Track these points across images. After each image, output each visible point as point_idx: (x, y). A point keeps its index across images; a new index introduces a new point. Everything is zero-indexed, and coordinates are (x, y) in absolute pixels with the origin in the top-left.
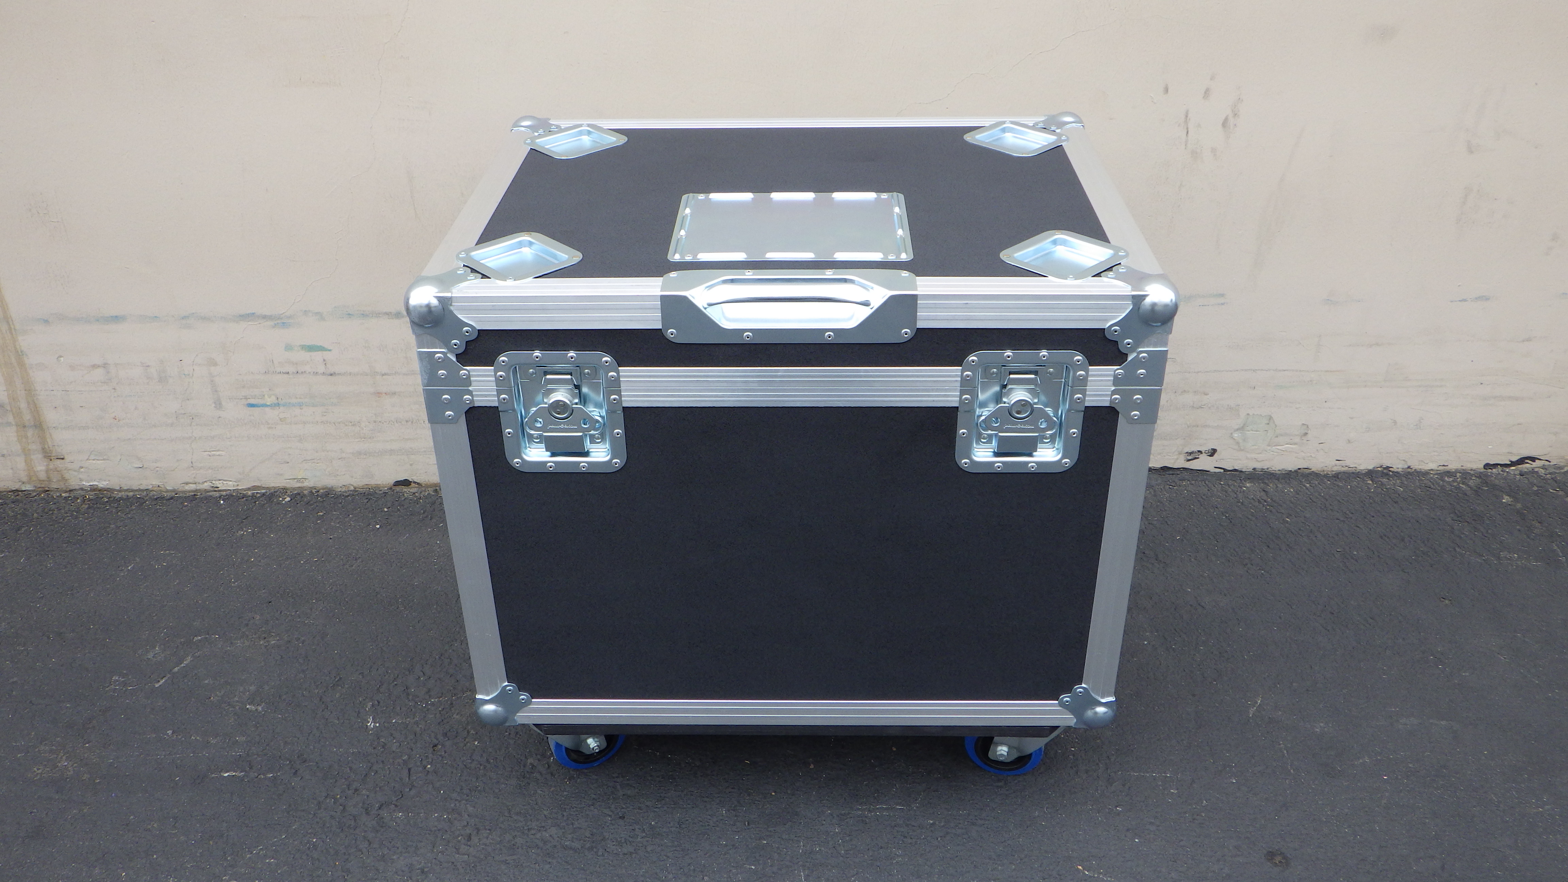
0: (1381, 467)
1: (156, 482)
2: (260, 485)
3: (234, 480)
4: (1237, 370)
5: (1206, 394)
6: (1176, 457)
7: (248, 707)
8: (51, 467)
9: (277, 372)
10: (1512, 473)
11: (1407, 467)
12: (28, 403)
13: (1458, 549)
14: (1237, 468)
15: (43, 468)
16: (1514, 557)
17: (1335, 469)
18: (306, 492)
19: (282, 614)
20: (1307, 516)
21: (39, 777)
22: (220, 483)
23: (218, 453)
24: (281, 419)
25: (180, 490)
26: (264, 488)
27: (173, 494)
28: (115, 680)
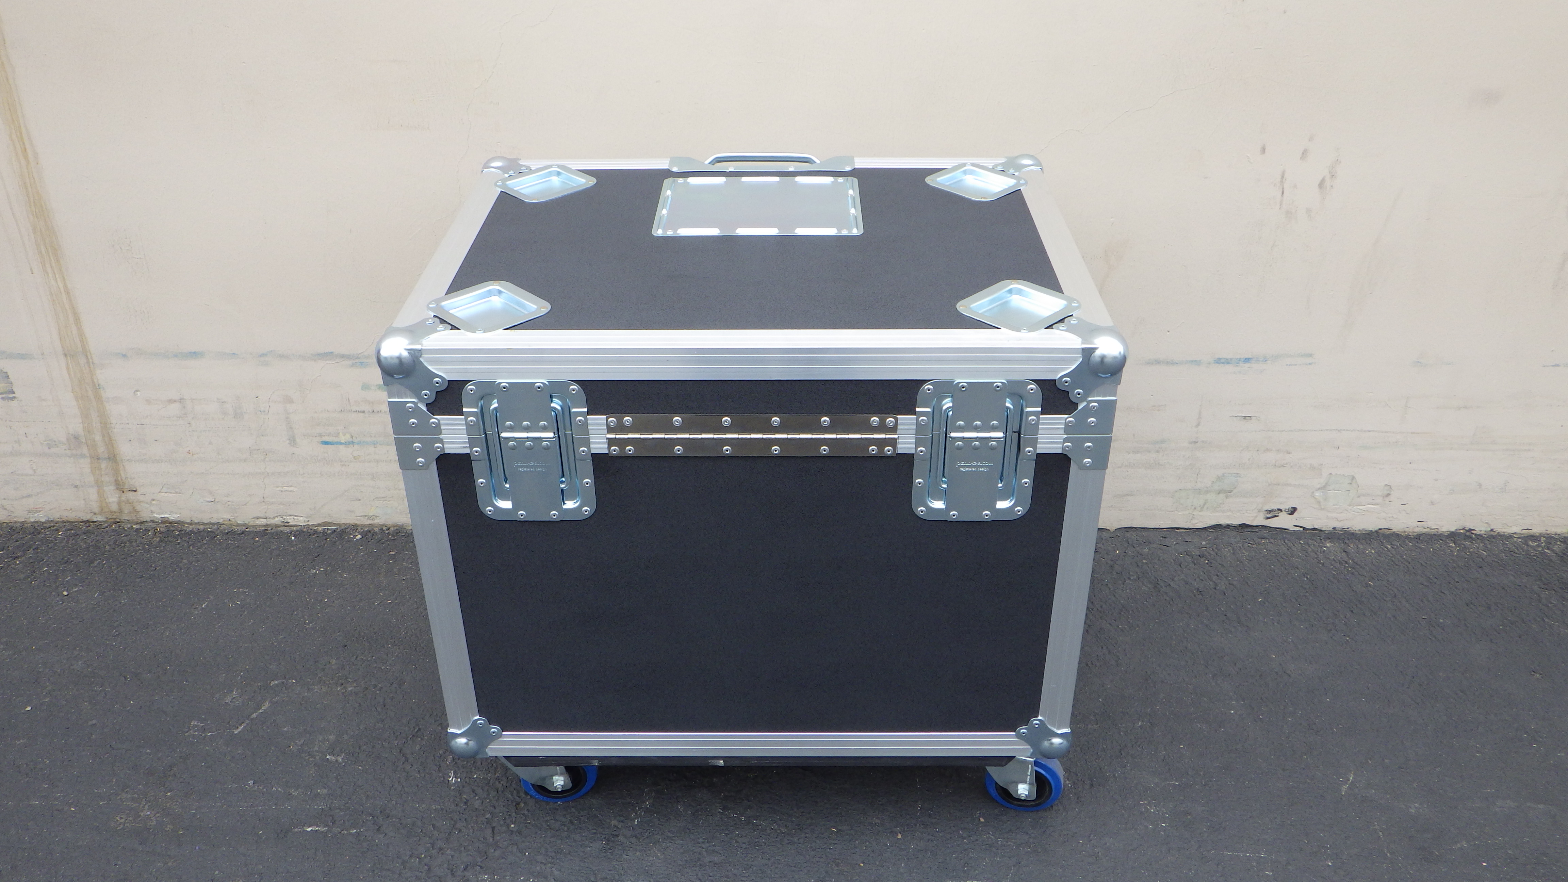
0: (1464, 529)
1: (226, 516)
2: (331, 522)
3: (305, 516)
4: (1322, 430)
5: (1289, 453)
6: (1255, 515)
7: (328, 757)
8: (123, 499)
9: (353, 410)
11: (1490, 529)
12: (103, 436)
13: (1546, 620)
14: (1316, 527)
15: (115, 500)
17: (1418, 530)
18: (376, 530)
19: (358, 659)
20: (1391, 579)
21: (121, 826)
22: (291, 519)
23: (290, 489)
24: (354, 457)
25: (250, 524)
26: (334, 524)
27: (244, 529)
28: (193, 725)
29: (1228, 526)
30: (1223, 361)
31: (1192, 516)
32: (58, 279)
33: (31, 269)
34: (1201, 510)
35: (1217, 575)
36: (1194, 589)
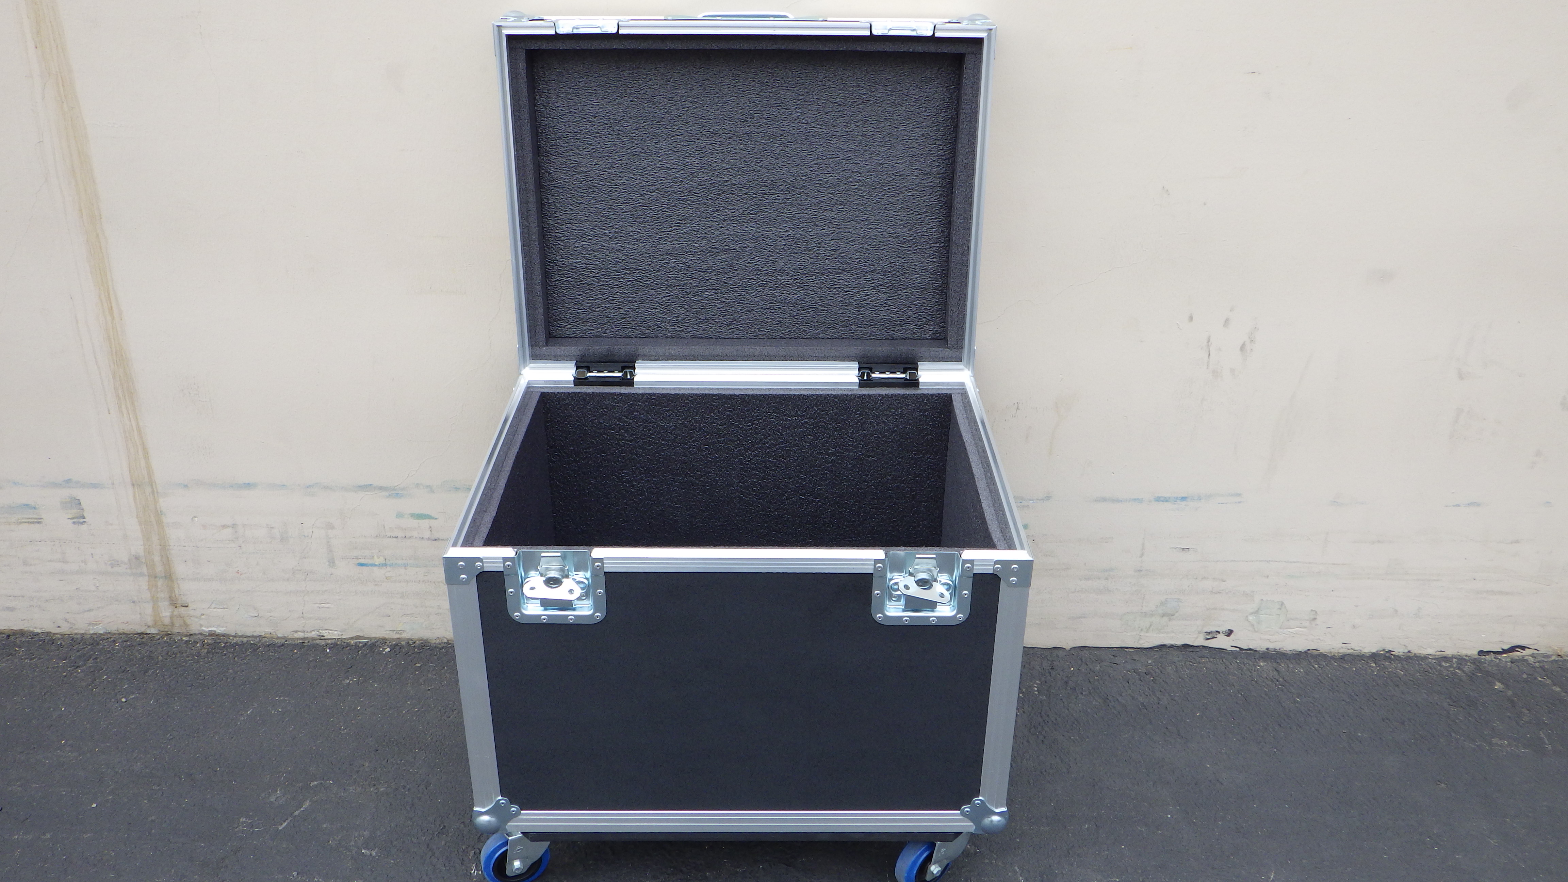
0: (1384, 650)
1: (268, 630)
2: (362, 635)
3: (339, 630)
4: (1252, 561)
5: (1224, 581)
6: (1196, 636)
7: (363, 851)
8: (176, 613)
9: (387, 536)
10: (1504, 660)
11: (1407, 651)
12: (162, 557)
13: (1453, 735)
14: (1251, 648)
15: (168, 614)
16: (1504, 744)
17: (1341, 651)
18: (403, 643)
19: (389, 762)
20: (1316, 696)
22: (326, 633)
23: (327, 606)
24: (386, 578)
25: (289, 637)
26: (366, 638)
27: (283, 641)
28: (242, 821)
29: (1172, 646)
30: (1162, 499)
31: (1139, 636)
32: (132, 419)
33: (109, 411)
34: (1147, 631)
35: (1161, 691)
36: (1139, 704)
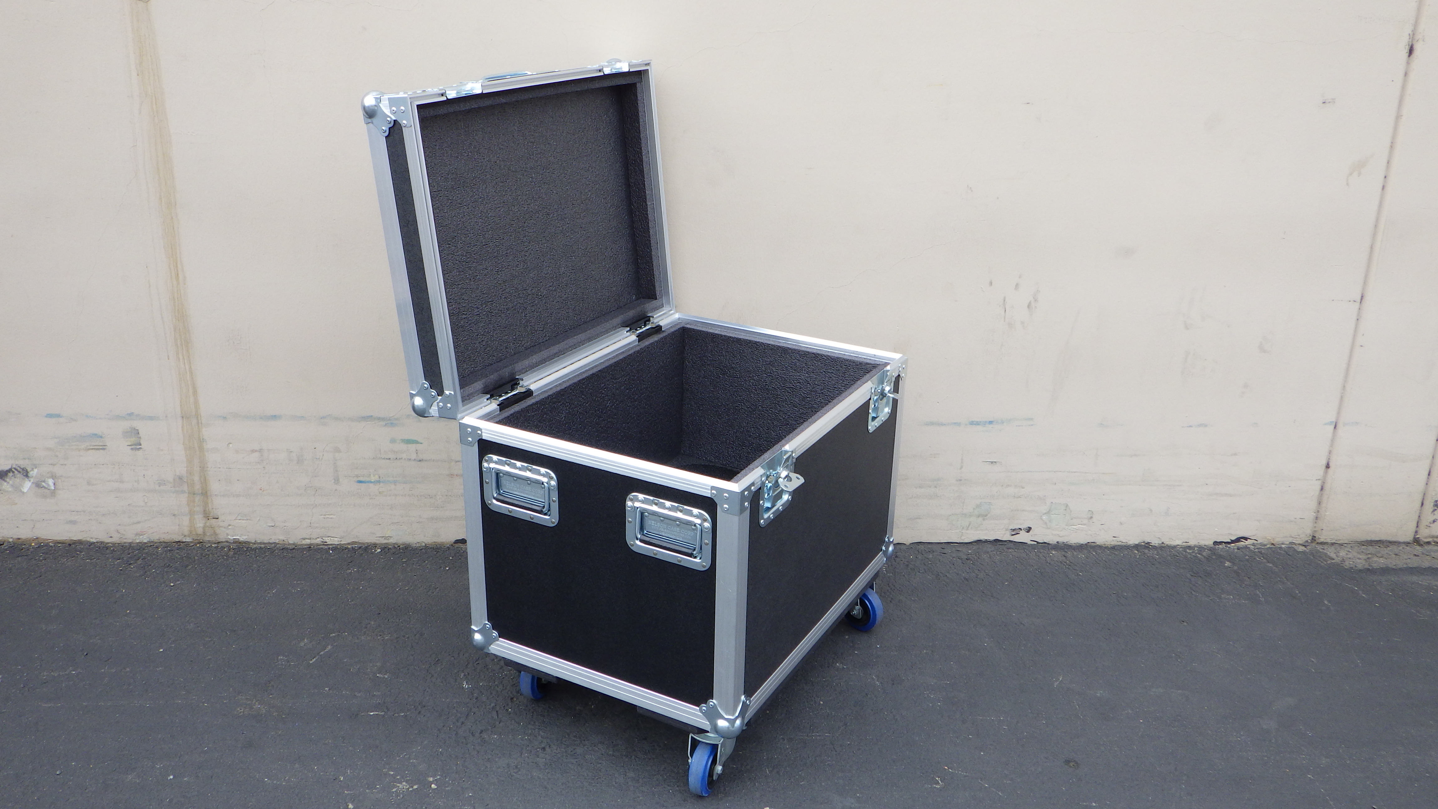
0: (1144, 542)
1: (282, 538)
2: (357, 541)
4: (1043, 472)
5: (1023, 488)
6: (1004, 533)
7: (378, 675)
8: (207, 524)
9: (382, 458)
10: (1232, 548)
11: (1161, 543)
12: (201, 477)
13: (1193, 593)
14: (1045, 541)
15: (202, 525)
16: (1231, 598)
17: (1113, 543)
19: (390, 621)
20: (1094, 571)
21: (242, 714)
22: (328, 539)
23: (331, 516)
24: (380, 492)
25: (298, 544)
26: (360, 543)
27: (294, 547)
28: (280, 659)
29: (986, 541)
30: (974, 423)
31: (961, 533)
32: (186, 363)
33: (168, 356)
34: (967, 529)
35: (978, 570)
36: (962, 578)
